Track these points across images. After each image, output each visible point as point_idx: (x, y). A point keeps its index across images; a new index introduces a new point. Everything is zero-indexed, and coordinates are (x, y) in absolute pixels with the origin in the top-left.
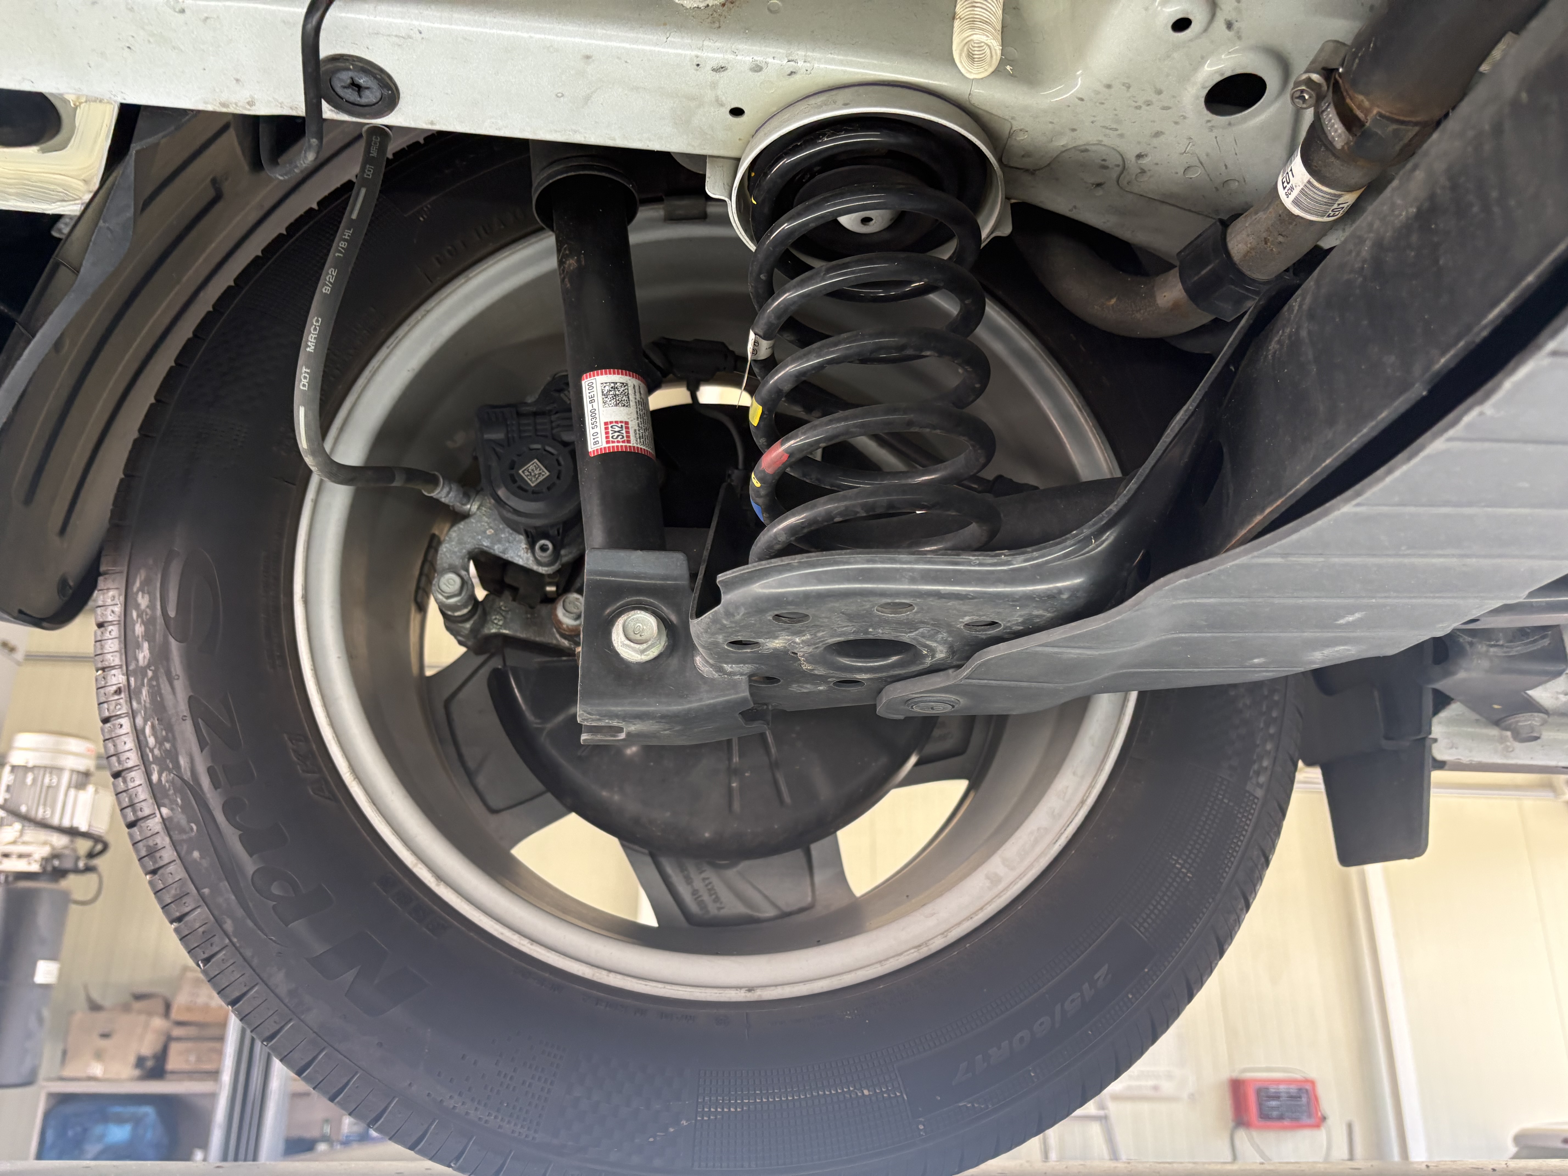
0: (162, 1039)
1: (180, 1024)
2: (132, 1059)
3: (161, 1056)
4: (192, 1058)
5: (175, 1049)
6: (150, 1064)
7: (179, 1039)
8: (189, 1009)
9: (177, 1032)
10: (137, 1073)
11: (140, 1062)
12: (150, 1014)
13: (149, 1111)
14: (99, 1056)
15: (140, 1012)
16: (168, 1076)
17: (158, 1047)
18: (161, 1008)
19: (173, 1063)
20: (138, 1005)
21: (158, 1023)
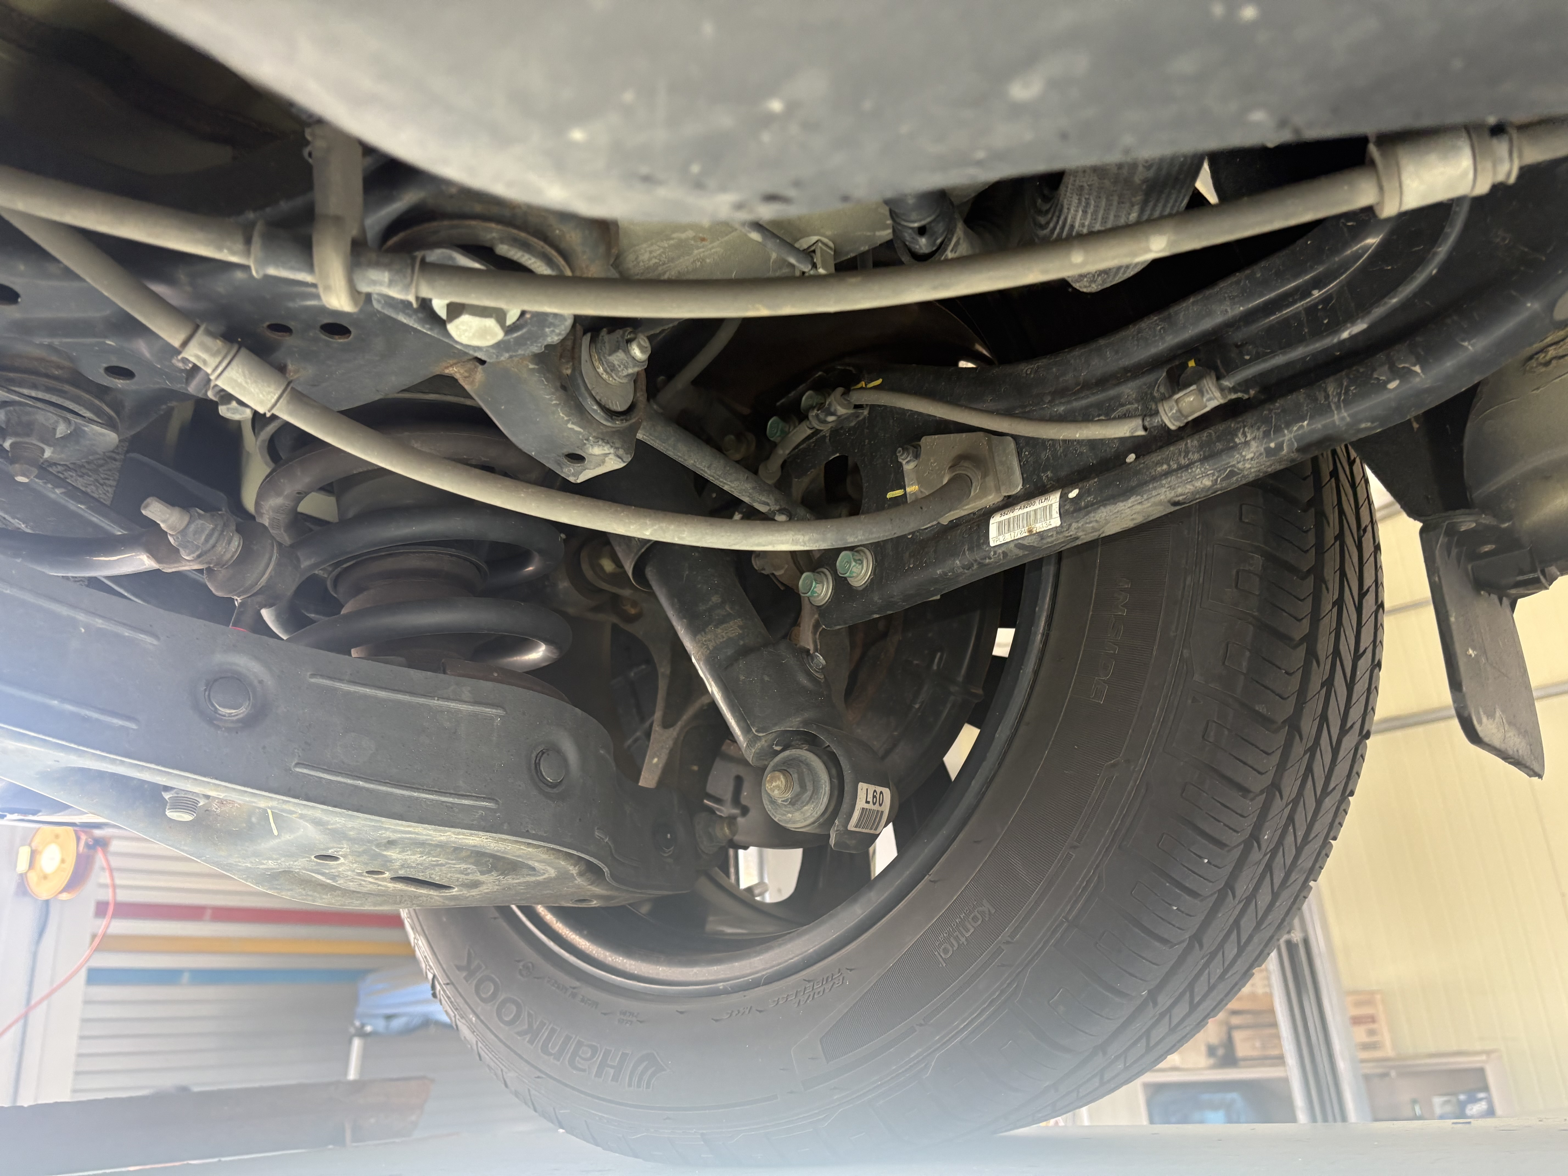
0: (1224, 1029)
1: (1235, 1013)
2: (1203, 1049)
3: (1229, 1044)
4: (1258, 1044)
5: (1238, 1036)
6: (1221, 1052)
7: (1239, 1027)
10: (1211, 1061)
11: (1211, 1051)
16: (1242, 1063)
17: (1224, 1037)
19: (1242, 1049)
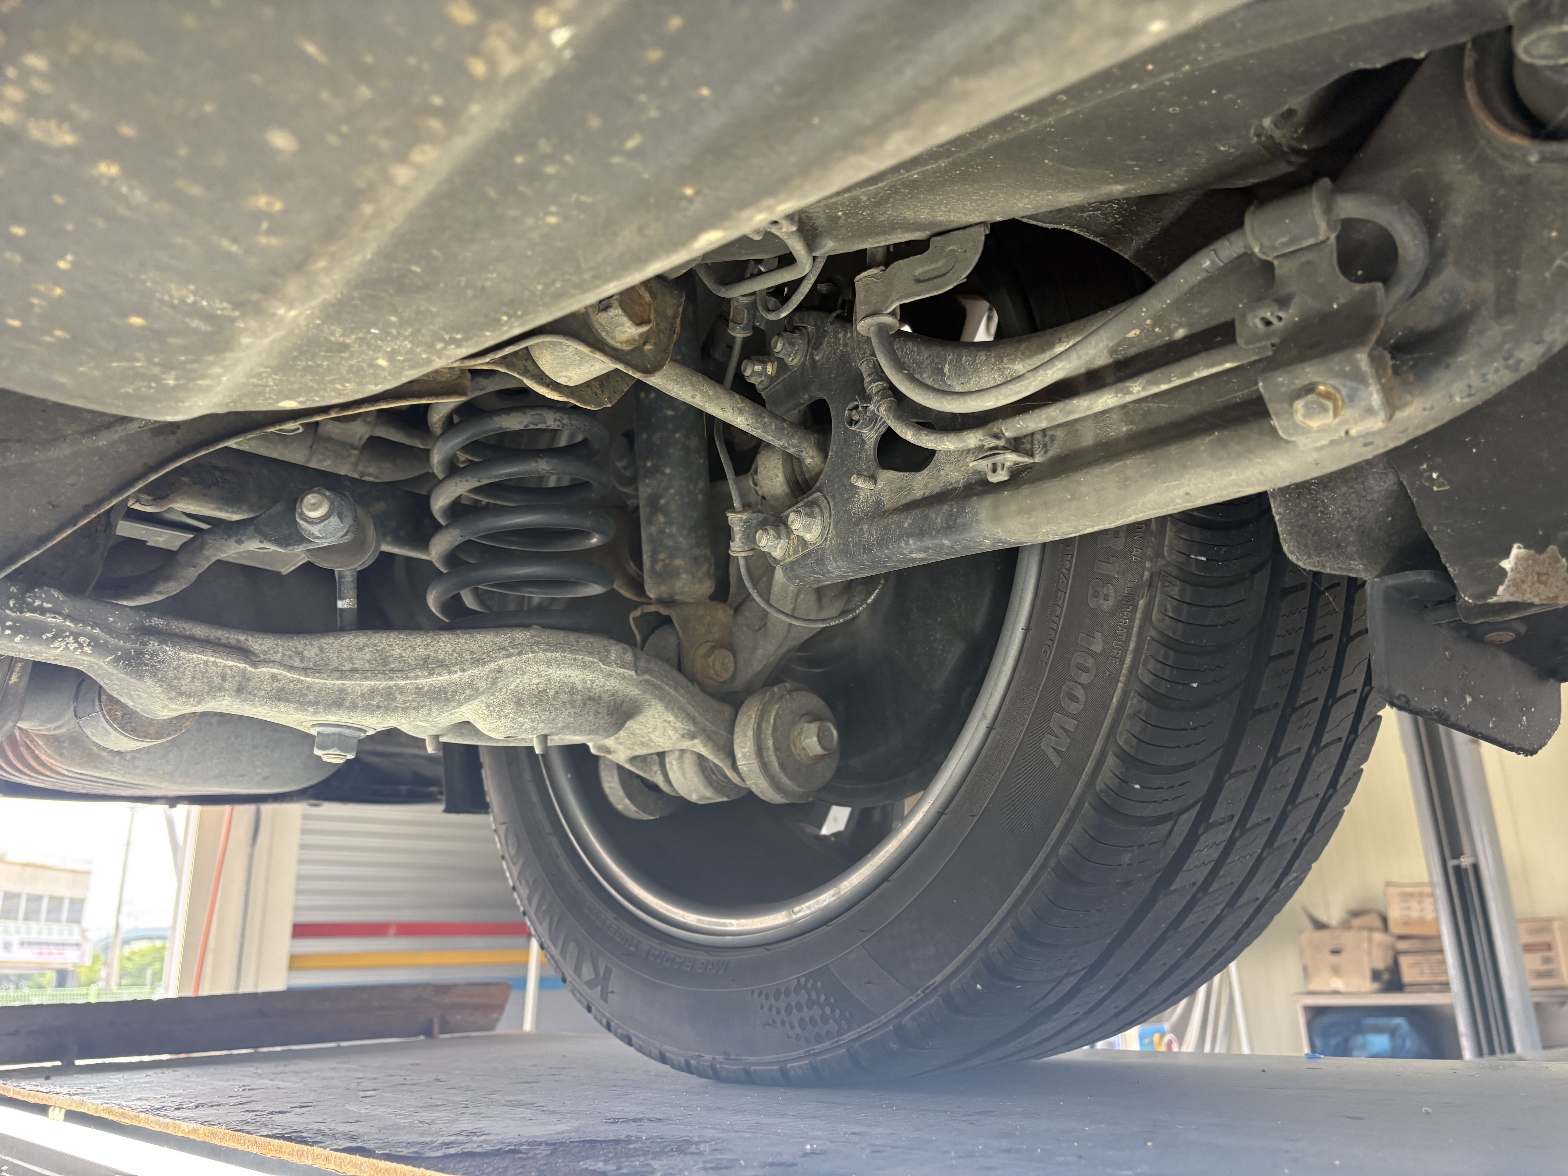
0: (1390, 953)
1: (1402, 937)
2: (1368, 974)
3: (1395, 969)
4: (1426, 968)
5: (1405, 962)
6: (1386, 977)
7: (1405, 952)
8: (1406, 923)
9: (1402, 945)
10: (1376, 986)
11: (1376, 975)
12: (1371, 929)
13: (1400, 1021)
14: (1336, 971)
15: (1362, 928)
16: (1408, 988)
17: (1390, 961)
18: (1378, 923)
19: (1408, 975)
20: (1357, 922)
21: (1378, 937)
